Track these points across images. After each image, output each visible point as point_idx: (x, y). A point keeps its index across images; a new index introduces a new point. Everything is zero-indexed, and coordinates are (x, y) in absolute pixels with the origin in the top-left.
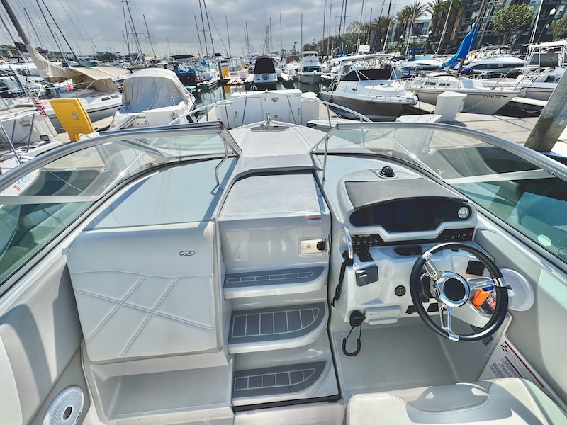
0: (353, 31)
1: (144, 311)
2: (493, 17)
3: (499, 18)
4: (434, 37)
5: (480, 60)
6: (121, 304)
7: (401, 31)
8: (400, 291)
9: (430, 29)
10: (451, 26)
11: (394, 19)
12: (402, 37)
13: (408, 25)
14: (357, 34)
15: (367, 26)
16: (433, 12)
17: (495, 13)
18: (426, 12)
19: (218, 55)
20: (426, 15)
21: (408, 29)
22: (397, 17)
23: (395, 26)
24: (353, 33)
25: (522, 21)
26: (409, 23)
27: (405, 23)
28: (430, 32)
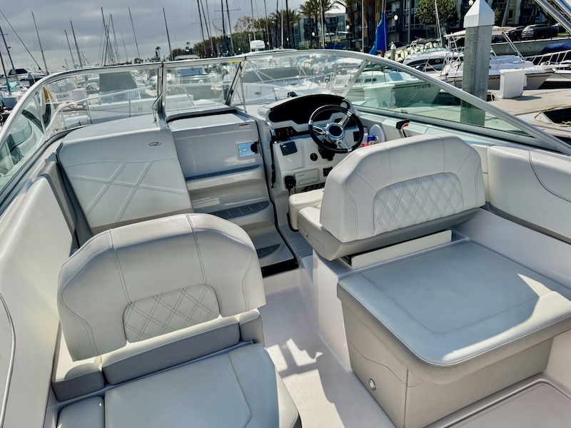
0: (245, 29)
1: (130, 186)
2: (416, 9)
3: (423, 10)
4: (354, 33)
5: (415, 56)
6: (110, 183)
7: (311, 26)
8: (314, 157)
9: (348, 23)
10: (371, 19)
11: (297, 14)
12: (313, 34)
13: (318, 19)
14: (252, 33)
15: (262, 21)
16: (345, 4)
17: (416, 5)
18: (336, 4)
19: (22, 71)
20: (337, 7)
21: (319, 24)
22: (301, 11)
23: (302, 22)
24: (245, 32)
25: (447, 13)
26: (319, 17)
27: (314, 17)
28: (348, 27)
